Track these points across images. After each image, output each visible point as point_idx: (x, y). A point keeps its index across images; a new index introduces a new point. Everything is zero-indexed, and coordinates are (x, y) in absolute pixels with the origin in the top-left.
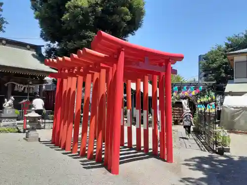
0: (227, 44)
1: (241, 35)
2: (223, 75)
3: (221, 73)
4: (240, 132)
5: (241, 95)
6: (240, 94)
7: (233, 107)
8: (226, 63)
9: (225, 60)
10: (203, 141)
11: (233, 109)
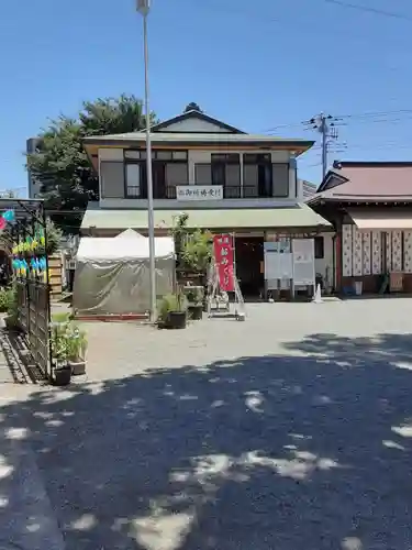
0: (84, 120)
1: (113, 104)
2: (79, 189)
3: (74, 183)
4: (112, 318)
5: (114, 236)
6: (112, 233)
7: (97, 263)
8: (84, 164)
9: (81, 156)
10: (24, 352)
11: (97, 266)
